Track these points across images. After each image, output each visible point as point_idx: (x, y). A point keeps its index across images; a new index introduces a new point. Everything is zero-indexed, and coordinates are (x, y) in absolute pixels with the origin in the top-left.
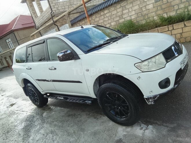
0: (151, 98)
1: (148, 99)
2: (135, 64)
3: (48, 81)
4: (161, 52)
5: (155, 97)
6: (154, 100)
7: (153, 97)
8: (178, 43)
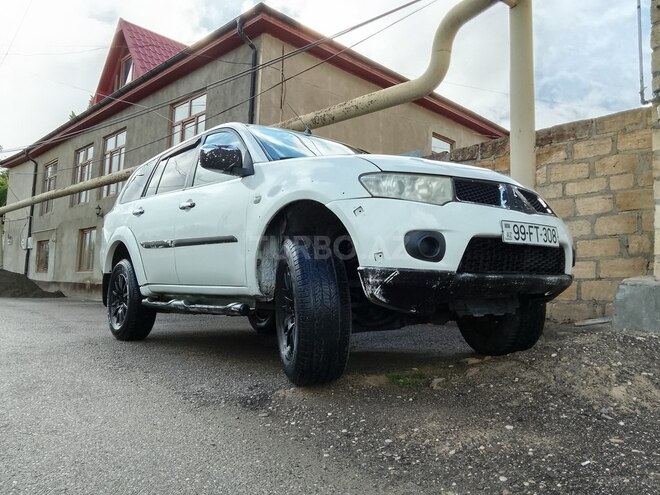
0: (373, 272)
1: (365, 273)
2: (361, 176)
3: (166, 246)
4: (451, 177)
5: (385, 273)
6: (381, 283)
7: (382, 271)
8: (545, 206)
